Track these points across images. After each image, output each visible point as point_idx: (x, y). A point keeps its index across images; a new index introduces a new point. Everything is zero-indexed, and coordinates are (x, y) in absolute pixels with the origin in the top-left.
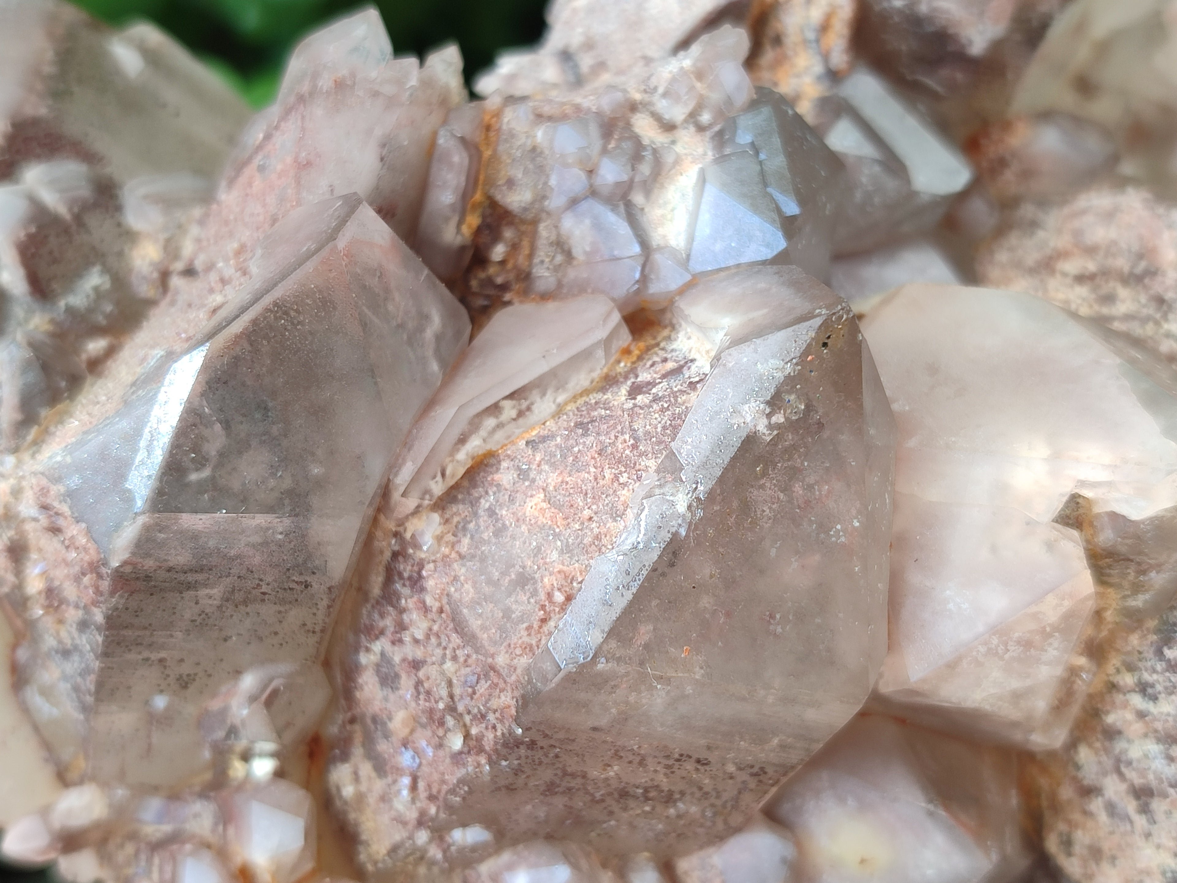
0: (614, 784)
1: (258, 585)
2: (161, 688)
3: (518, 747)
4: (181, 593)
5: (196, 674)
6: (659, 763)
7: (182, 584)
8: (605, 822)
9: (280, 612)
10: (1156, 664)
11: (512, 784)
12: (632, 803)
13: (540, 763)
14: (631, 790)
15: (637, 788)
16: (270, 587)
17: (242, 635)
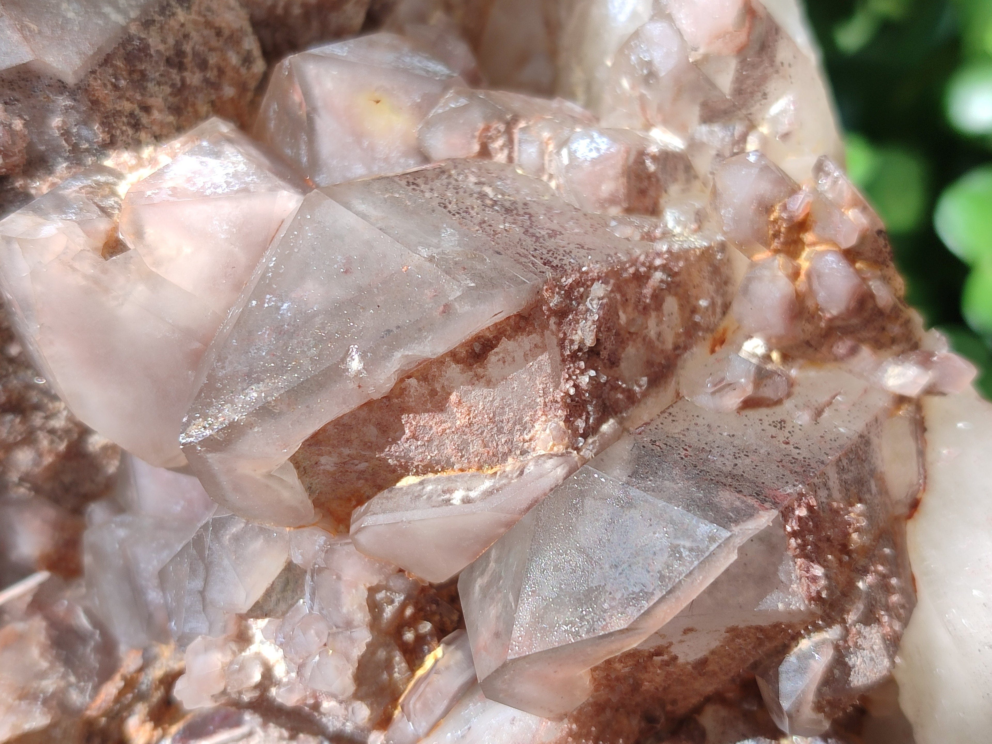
0: (510, 219)
1: (686, 456)
2: (800, 427)
3: (557, 266)
4: (742, 475)
5: (770, 425)
6: (472, 217)
7: (737, 480)
8: (534, 201)
9: (684, 435)
10: (120, 135)
11: (578, 248)
12: (507, 204)
13: (549, 251)
14: (503, 211)
15: (497, 210)
16: (679, 452)
17: (720, 434)
